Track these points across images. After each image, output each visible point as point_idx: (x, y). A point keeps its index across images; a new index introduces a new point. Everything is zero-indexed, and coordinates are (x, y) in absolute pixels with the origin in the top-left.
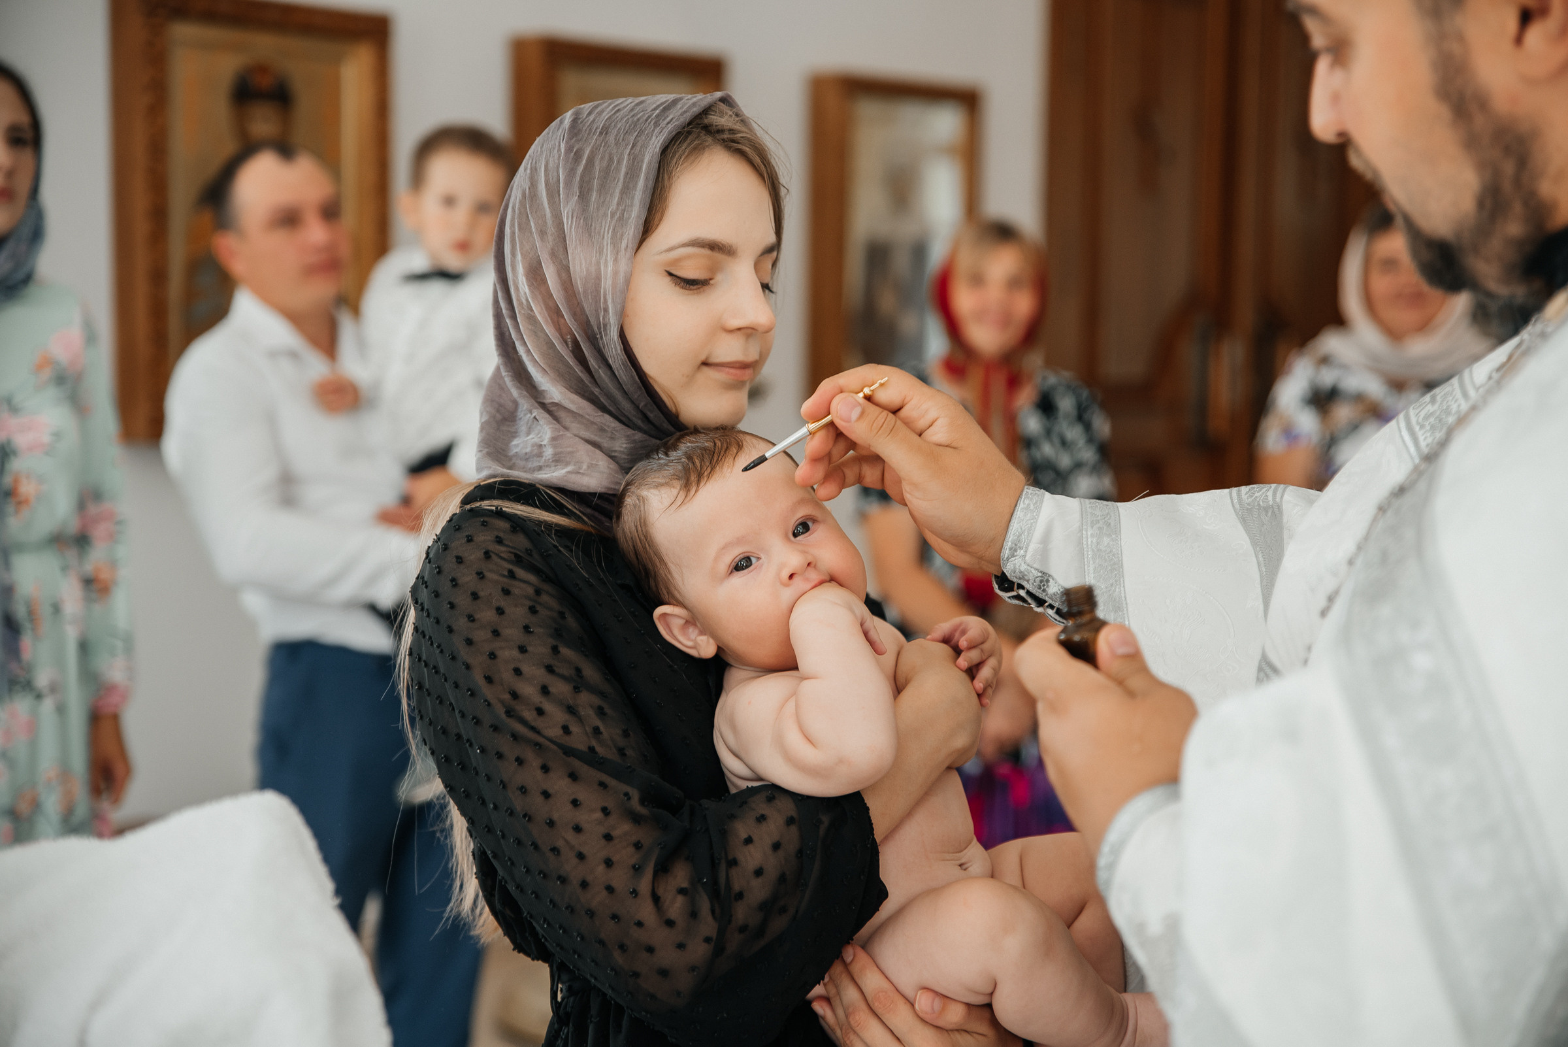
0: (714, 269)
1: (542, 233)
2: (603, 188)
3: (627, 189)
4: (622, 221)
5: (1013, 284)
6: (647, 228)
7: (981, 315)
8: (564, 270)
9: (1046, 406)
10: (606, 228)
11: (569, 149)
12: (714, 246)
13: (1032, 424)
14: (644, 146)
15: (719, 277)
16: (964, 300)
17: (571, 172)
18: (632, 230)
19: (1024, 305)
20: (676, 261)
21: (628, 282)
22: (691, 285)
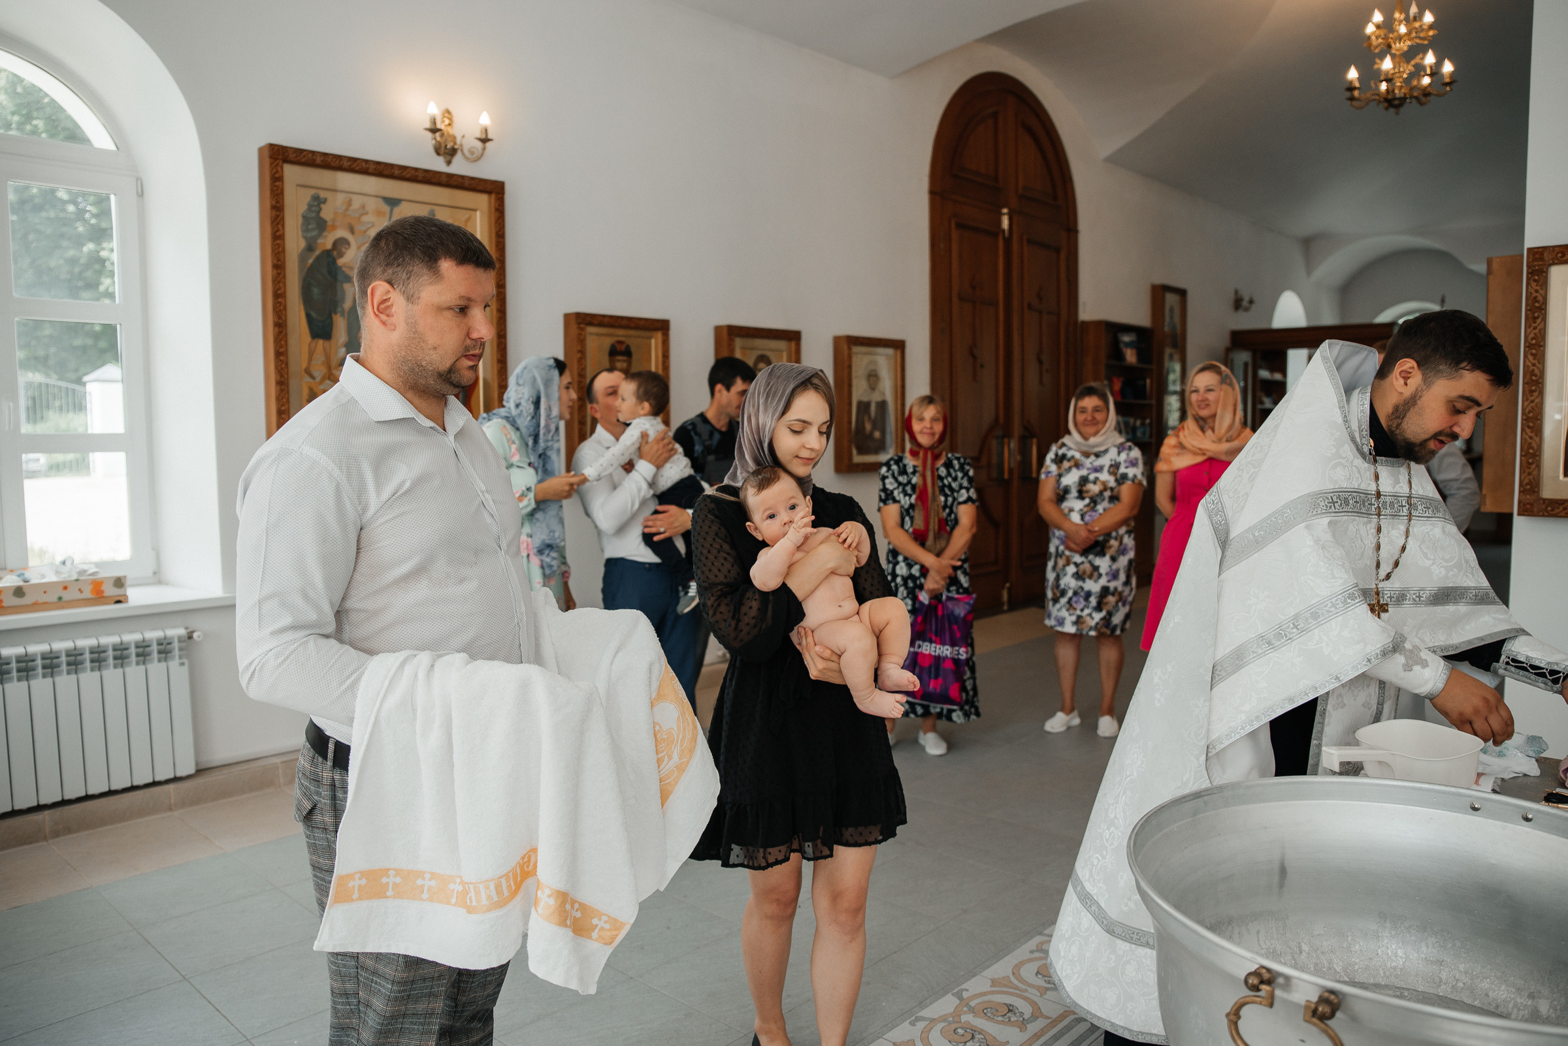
0: (804, 428)
1: (753, 406)
2: (773, 397)
3: (780, 400)
4: (775, 410)
5: (934, 420)
6: (784, 413)
7: (921, 432)
8: (757, 420)
9: (948, 465)
10: (771, 411)
11: (767, 381)
12: (804, 422)
13: (943, 471)
14: (788, 387)
15: (806, 430)
16: (916, 427)
17: (765, 390)
18: (777, 414)
19: (939, 428)
20: (792, 425)
21: (774, 429)
22: (795, 432)
